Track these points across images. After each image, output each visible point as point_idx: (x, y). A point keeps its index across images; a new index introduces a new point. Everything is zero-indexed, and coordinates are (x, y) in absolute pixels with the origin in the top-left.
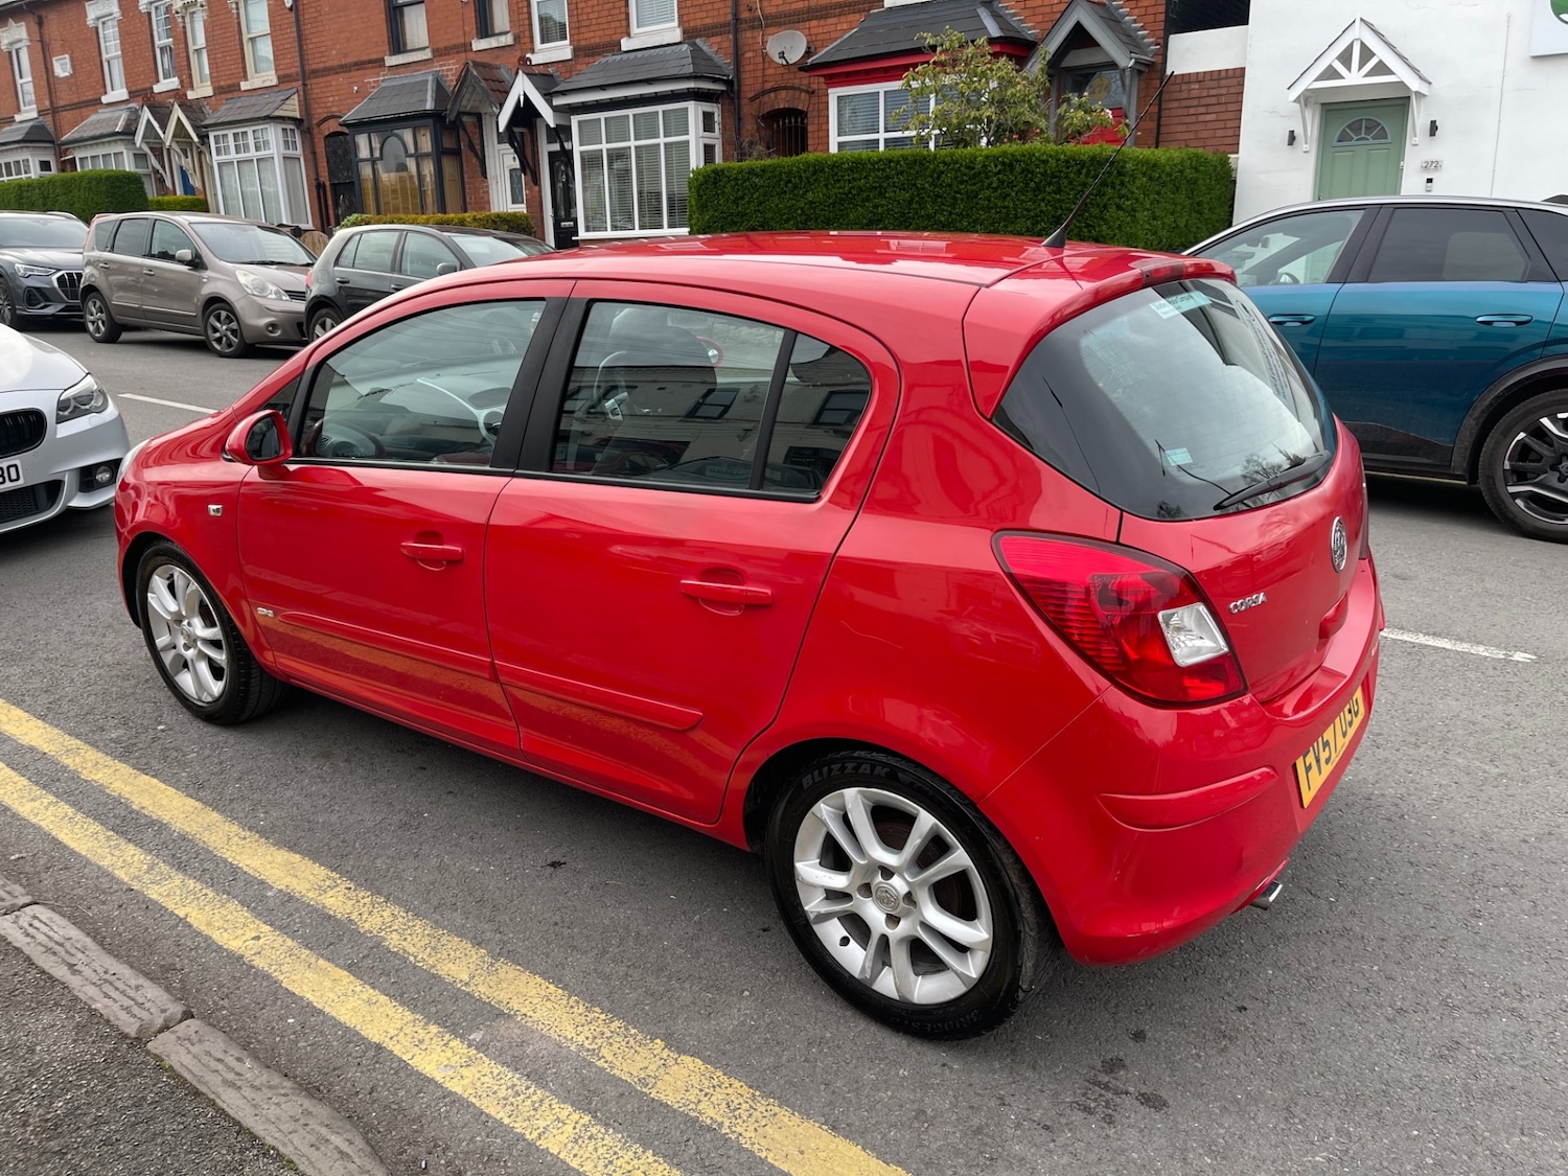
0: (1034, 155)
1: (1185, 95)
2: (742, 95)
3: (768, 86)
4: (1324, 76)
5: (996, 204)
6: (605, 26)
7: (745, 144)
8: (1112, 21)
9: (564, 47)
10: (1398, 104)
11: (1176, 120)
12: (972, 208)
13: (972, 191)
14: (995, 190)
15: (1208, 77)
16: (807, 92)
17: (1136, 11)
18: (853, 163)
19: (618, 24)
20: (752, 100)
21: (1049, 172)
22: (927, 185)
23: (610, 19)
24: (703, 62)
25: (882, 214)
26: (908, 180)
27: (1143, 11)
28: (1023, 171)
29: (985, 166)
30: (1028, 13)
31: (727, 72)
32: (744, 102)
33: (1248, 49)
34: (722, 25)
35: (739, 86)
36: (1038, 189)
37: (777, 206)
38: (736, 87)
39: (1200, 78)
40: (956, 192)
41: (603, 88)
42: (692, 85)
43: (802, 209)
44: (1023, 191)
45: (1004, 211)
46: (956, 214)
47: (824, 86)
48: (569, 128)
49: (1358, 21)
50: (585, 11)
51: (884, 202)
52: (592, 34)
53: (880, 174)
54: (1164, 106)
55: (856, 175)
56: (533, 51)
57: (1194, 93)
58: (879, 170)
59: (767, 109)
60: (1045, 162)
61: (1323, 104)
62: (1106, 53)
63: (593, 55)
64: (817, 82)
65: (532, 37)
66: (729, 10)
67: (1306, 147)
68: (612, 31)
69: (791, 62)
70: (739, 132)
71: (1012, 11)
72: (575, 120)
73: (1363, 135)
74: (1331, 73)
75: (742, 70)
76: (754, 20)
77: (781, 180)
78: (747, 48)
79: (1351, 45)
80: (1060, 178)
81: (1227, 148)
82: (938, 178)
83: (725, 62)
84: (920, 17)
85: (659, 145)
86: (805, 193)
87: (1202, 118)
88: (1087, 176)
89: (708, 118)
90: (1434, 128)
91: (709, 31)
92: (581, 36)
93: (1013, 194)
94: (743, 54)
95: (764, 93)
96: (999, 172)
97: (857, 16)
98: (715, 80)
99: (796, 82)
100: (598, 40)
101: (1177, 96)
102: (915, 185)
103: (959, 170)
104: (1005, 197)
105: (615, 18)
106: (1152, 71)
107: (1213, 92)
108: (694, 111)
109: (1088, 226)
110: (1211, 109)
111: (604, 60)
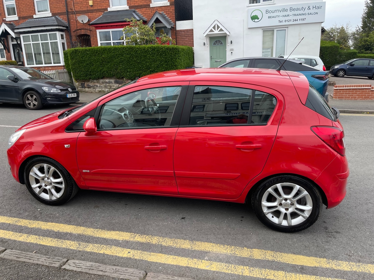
0: (159, 47)
1: (181, 34)
2: (71, 30)
3: (78, 28)
4: (210, 31)
5: (151, 58)
6: (28, 12)
7: (74, 43)
8: (164, 18)
9: (16, 17)
10: (224, 37)
11: (180, 40)
12: (145, 59)
13: (145, 55)
14: (151, 55)
15: (185, 31)
16: (90, 30)
17: (169, 16)
18: (114, 48)
19: (32, 11)
20: (74, 32)
21: (163, 51)
22: (134, 54)
23: (29, 10)
24: (59, 22)
25: (123, 60)
26: (129, 52)
27: (170, 16)
28: (157, 50)
29: (148, 49)
30: (144, 14)
31: (66, 24)
32: (72, 32)
33: (193, 25)
34: (63, 13)
35: (70, 28)
36: (161, 55)
37: (94, 58)
38: (69, 28)
39: (184, 31)
40: (141, 55)
41: (30, 27)
42: (57, 27)
43: (101, 59)
44: (157, 55)
45: (153, 59)
46: (142, 60)
47: (95, 29)
48: (20, 38)
49: (216, 20)
50: (21, 8)
51: (123, 57)
52: (24, 14)
53: (121, 51)
54: (177, 36)
55: (115, 51)
56: (5, 18)
57: (183, 34)
58: (121, 50)
59: (79, 34)
60: (162, 49)
61: (210, 37)
62: (164, 25)
63: (25, 19)
64: (93, 28)
65: (5, 14)
66: (65, 9)
67: (207, 46)
68: (30, 13)
69: (84, 23)
70: (71, 40)
71: (140, 14)
72: (21, 36)
73: (218, 44)
74: (211, 31)
75: (70, 24)
76: (72, 12)
77: (94, 52)
78: (71, 19)
79: (215, 25)
80: (166, 52)
81: (191, 46)
82: (136, 52)
83: (65, 23)
84: (118, 14)
85: (48, 42)
86: (102, 55)
87: (185, 39)
88: (172, 52)
89: (62, 36)
90: (231, 42)
91: (60, 14)
92: (21, 14)
93: (155, 56)
94: (70, 20)
95: (77, 30)
96: (151, 51)
97: (101, 13)
98: (63, 26)
99: (86, 28)
100: (26, 15)
101: (179, 34)
102: (130, 53)
103: (141, 50)
104: (153, 56)
105: (31, 10)
106: (173, 29)
107: (187, 34)
108: (58, 34)
109: (173, 63)
110: (187, 37)
111: (29, 20)
